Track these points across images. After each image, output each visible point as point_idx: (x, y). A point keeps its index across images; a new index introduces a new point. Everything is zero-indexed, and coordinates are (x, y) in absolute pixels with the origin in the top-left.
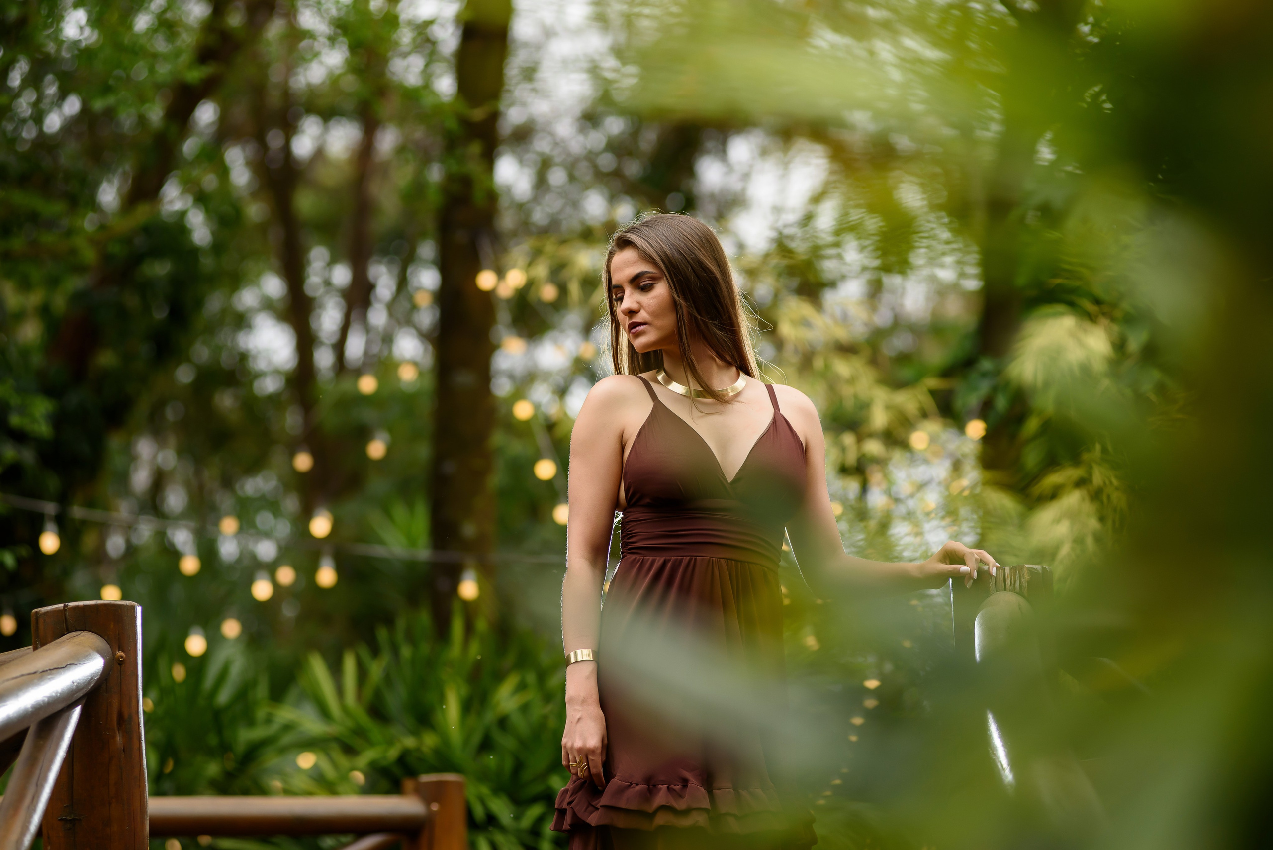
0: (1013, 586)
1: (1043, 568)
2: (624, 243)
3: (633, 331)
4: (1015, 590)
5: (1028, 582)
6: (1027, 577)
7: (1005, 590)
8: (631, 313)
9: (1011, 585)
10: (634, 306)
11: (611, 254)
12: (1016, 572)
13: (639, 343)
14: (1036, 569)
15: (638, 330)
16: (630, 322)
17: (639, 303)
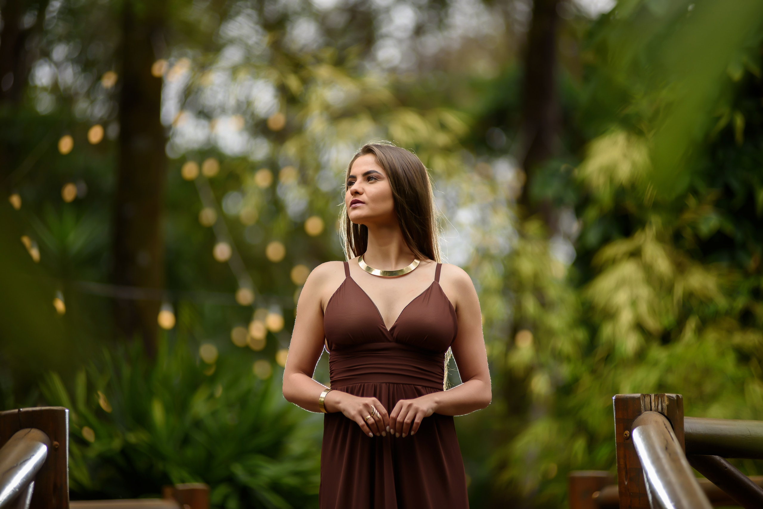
0: (656, 407)
1: (677, 396)
2: (368, 150)
3: (354, 205)
4: (658, 411)
5: (667, 406)
6: (666, 402)
7: (651, 410)
8: (356, 193)
9: (655, 407)
10: (360, 190)
11: (357, 156)
12: (659, 398)
13: (354, 213)
14: (673, 397)
15: (357, 205)
16: (354, 199)
17: (363, 189)
